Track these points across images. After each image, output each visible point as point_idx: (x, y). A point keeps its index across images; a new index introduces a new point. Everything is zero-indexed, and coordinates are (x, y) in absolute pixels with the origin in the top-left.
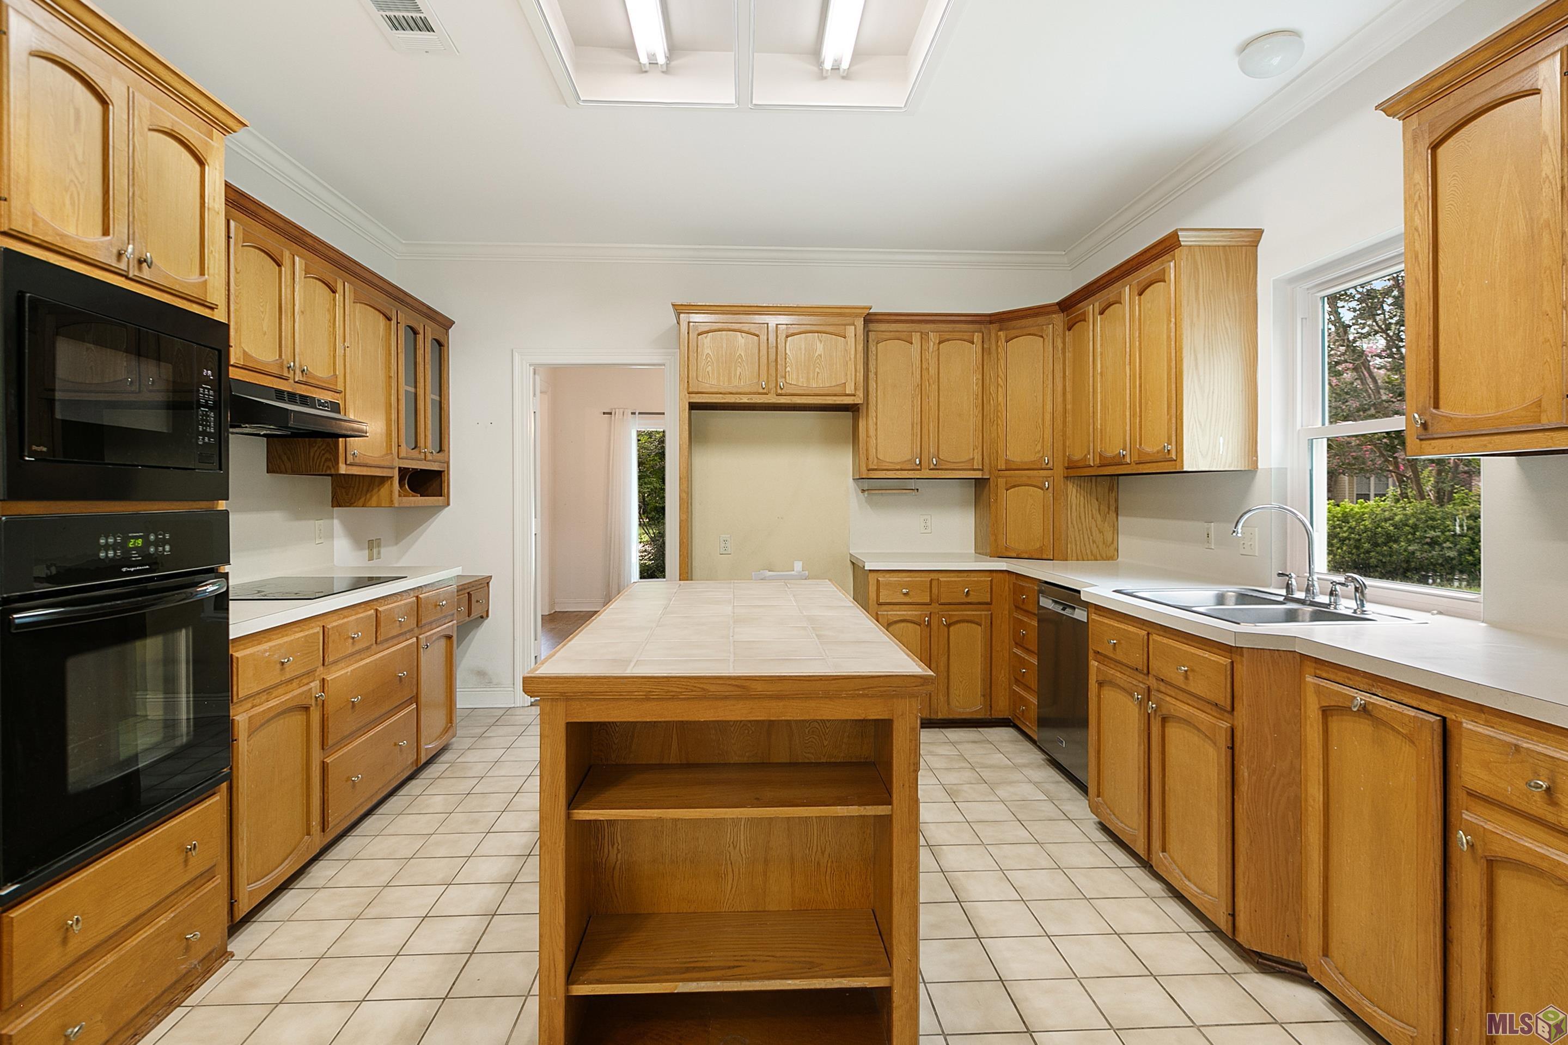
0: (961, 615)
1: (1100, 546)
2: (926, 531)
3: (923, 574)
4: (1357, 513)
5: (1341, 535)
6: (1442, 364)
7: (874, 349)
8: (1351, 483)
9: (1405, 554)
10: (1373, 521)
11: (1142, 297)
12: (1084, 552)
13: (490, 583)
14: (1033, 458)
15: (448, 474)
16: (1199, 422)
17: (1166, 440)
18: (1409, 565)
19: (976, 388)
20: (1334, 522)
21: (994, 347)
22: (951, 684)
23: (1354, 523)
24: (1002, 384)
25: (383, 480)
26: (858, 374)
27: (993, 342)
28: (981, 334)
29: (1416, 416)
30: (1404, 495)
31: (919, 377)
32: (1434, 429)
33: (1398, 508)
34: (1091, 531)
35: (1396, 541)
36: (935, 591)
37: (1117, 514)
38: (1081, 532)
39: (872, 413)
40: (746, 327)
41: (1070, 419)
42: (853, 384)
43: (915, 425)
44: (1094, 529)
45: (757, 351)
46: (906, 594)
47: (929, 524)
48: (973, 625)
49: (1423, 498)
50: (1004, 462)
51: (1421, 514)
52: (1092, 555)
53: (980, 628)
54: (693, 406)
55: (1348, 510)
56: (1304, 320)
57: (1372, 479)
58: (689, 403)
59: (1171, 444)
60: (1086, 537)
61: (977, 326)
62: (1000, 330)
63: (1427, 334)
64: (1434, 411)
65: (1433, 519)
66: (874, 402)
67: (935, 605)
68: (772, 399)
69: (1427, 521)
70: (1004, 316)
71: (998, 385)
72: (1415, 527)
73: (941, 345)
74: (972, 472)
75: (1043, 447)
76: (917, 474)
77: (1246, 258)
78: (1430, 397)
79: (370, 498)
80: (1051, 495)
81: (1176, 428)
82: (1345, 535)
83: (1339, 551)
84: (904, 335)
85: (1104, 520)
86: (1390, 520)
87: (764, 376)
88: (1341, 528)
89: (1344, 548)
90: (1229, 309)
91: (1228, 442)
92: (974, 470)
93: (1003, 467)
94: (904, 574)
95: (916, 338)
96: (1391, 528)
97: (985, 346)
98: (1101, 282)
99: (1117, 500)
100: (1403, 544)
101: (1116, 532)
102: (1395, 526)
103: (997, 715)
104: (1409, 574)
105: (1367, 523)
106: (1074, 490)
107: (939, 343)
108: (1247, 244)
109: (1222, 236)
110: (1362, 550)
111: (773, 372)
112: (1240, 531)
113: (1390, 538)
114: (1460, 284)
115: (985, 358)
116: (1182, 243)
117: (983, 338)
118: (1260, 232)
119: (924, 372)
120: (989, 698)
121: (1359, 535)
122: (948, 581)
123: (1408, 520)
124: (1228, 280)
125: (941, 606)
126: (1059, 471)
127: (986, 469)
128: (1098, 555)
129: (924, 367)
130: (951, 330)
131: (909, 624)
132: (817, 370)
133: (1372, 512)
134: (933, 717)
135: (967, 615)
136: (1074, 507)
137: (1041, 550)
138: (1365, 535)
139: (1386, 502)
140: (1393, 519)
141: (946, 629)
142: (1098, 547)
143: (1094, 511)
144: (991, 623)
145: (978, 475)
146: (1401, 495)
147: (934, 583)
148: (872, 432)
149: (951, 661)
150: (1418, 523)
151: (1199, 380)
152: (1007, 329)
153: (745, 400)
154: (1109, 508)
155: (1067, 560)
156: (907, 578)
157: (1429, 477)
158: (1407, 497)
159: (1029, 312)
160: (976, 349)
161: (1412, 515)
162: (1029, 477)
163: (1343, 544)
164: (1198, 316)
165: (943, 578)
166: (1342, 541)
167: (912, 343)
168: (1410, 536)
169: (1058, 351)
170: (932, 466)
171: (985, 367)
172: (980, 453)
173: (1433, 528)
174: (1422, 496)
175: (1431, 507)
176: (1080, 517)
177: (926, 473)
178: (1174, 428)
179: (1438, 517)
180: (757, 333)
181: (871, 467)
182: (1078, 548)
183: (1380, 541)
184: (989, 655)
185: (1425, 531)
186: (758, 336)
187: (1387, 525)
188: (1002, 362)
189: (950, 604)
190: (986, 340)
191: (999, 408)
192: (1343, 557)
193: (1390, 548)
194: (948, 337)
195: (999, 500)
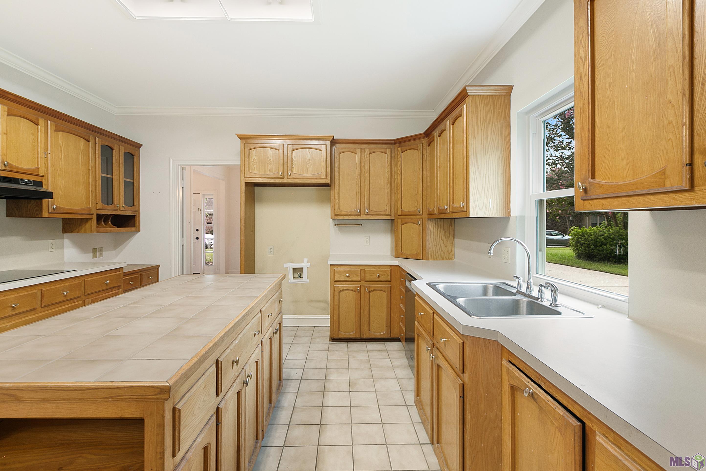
0: (376, 287)
1: (446, 254)
2: (367, 244)
3: (357, 267)
4: (588, 232)
5: (581, 242)
6: (597, 148)
7: (338, 156)
8: (589, 219)
9: (609, 250)
10: (595, 236)
11: (454, 125)
12: (437, 256)
13: (159, 268)
14: (414, 209)
15: (139, 216)
16: (478, 191)
17: (462, 201)
18: (611, 255)
19: (387, 175)
20: (578, 236)
21: (396, 156)
22: (371, 320)
23: (587, 237)
24: (400, 173)
25: (87, 220)
26: (327, 168)
27: (396, 153)
28: (390, 149)
29: (580, 184)
30: (609, 225)
31: (359, 170)
32: (592, 193)
33: (606, 230)
34: (441, 246)
35: (605, 245)
36: (362, 275)
37: (454, 237)
38: (436, 246)
39: (337, 188)
40: (272, 146)
41: (429, 190)
42: (325, 173)
43: (358, 194)
44: (442, 245)
45: (278, 157)
46: (348, 277)
47: (368, 241)
48: (382, 292)
49: (618, 226)
50: (400, 211)
51: (616, 233)
52: (441, 257)
53: (385, 293)
54: (247, 184)
55: (584, 231)
56: (534, 134)
57: (598, 217)
58: (245, 183)
59: (464, 203)
60: (438, 249)
61: (388, 145)
62: (399, 147)
63: (587, 128)
64: (591, 180)
65: (621, 235)
66: (338, 182)
67: (363, 282)
68: (285, 181)
69: (619, 236)
70: (400, 140)
71: (398, 174)
72: (613, 239)
73: (371, 155)
74: (386, 216)
75: (418, 204)
76: (359, 217)
77: (504, 102)
78: (589, 171)
79: (81, 229)
80: (421, 228)
81: (467, 194)
82: (583, 242)
83: (580, 249)
84: (352, 150)
85: (447, 241)
86: (603, 235)
87: (281, 169)
88: (581, 239)
89: (583, 248)
90: (494, 129)
91: (494, 202)
92: (387, 215)
93: (400, 214)
94: (347, 267)
95: (358, 151)
96: (603, 239)
97: (392, 155)
98: (439, 120)
99: (454, 230)
100: (608, 246)
101: (453, 247)
102: (605, 238)
103: (394, 336)
104: (611, 259)
105: (592, 237)
106: (433, 225)
107: (370, 154)
108: (504, 94)
109: (491, 90)
110: (590, 249)
111: (285, 167)
112: (492, 252)
113: (603, 244)
114: (609, 91)
115: (392, 161)
116: (469, 94)
117: (391, 151)
118: (511, 87)
119: (363, 168)
120: (389, 328)
121: (589, 242)
122: (369, 270)
123: (611, 235)
124: (494, 114)
125: (366, 283)
126: (425, 216)
127: (393, 215)
128: (444, 258)
129: (362, 165)
130: (376, 147)
131: (350, 291)
132: (308, 166)
133: (595, 232)
134: (362, 337)
135: (378, 287)
136: (432, 234)
137: (417, 255)
138: (591, 242)
139: (602, 228)
140: (604, 235)
141: (368, 294)
142: (444, 253)
143: (442, 235)
144: (391, 291)
145: (389, 217)
146: (608, 224)
147: (362, 271)
148: (337, 197)
149: (371, 310)
150: (615, 237)
151: (478, 168)
152: (402, 147)
153: (272, 181)
154: (450, 234)
155: (429, 260)
156: (348, 269)
157: (620, 217)
158: (611, 226)
159: (411, 138)
160: (388, 156)
161: (612, 233)
162: (412, 219)
163: (582, 246)
164: (478, 133)
165: (367, 269)
166: (582, 244)
167: (356, 154)
168: (611, 243)
169: (425, 157)
170: (366, 213)
171: (392, 165)
172: (390, 207)
173: (622, 239)
174: (617, 225)
175: (621, 230)
176: (435, 239)
177: (363, 217)
178: (465, 194)
179: (624, 234)
180: (278, 148)
181: (336, 214)
182: (434, 254)
183: (598, 244)
184: (389, 307)
185: (618, 241)
186: (278, 150)
187: (601, 238)
188: (400, 163)
189: (370, 281)
190: (393, 152)
191: (398, 185)
192: (582, 252)
193: (603, 248)
194: (374, 151)
195: (398, 230)
